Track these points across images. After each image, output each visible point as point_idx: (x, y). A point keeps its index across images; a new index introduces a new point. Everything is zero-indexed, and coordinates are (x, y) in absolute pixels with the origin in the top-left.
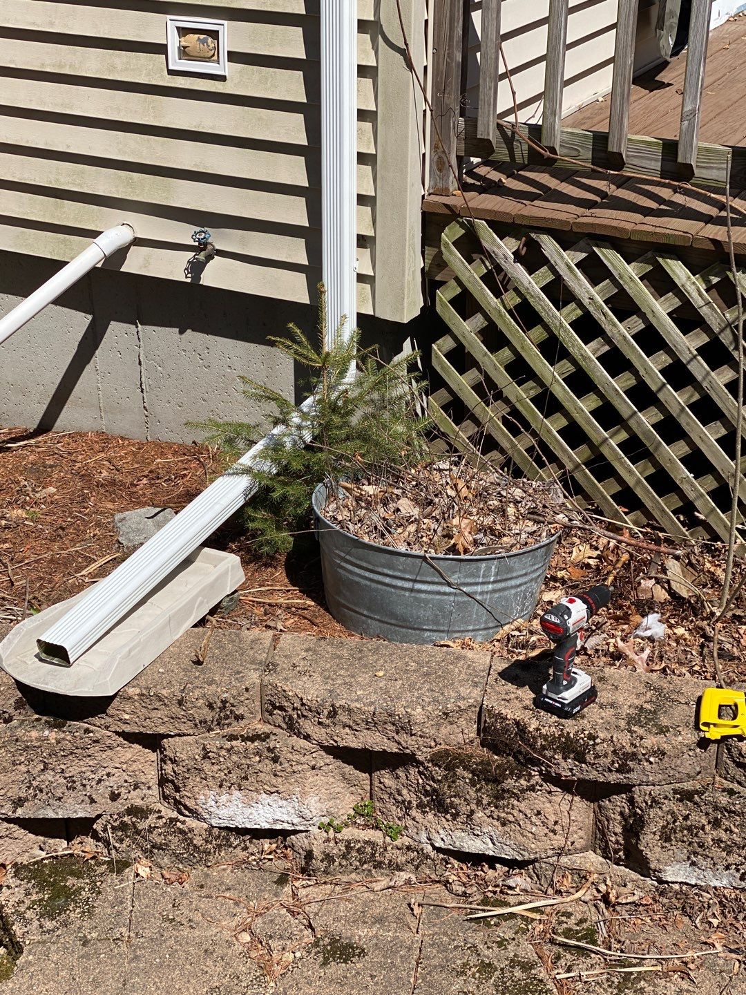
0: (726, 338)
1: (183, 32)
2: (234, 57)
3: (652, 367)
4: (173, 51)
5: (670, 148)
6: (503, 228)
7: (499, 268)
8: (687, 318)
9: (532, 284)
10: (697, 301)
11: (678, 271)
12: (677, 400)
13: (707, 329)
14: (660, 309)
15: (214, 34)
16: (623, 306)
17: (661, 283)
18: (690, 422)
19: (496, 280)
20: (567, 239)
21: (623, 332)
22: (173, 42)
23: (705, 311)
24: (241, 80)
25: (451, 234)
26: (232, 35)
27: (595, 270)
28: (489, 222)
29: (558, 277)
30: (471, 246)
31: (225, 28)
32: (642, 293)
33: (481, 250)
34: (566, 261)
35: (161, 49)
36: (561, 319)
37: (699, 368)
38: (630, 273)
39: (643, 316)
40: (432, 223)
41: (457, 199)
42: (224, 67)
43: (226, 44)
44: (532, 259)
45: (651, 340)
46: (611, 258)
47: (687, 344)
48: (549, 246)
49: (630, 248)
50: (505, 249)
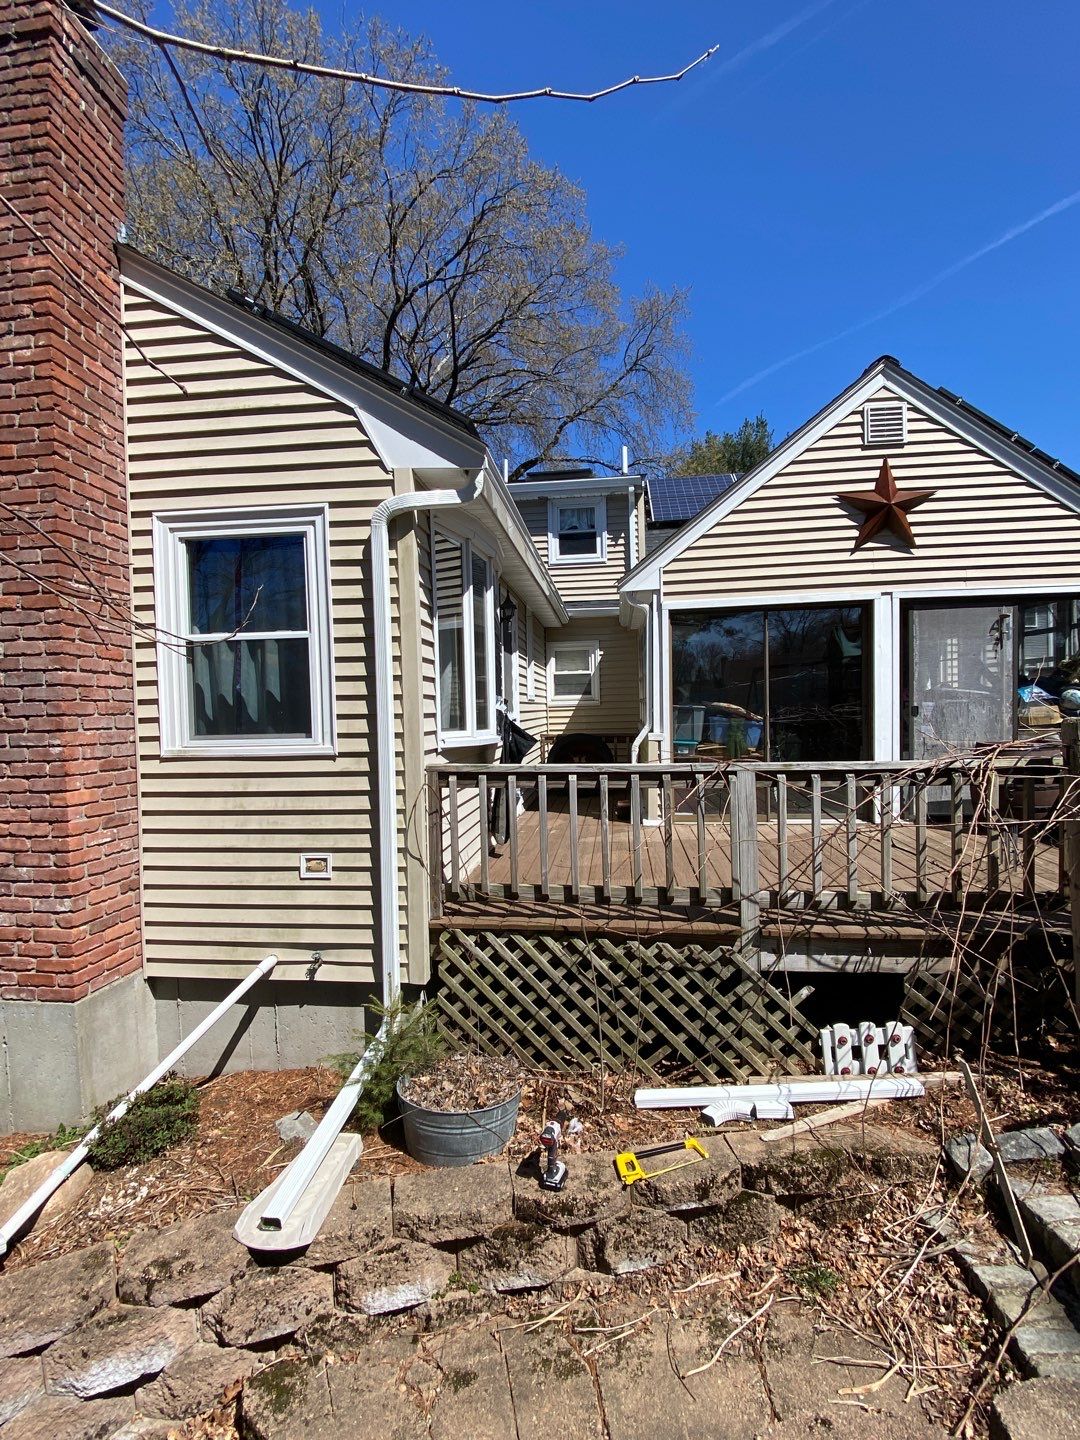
0: (574, 970)
1: (308, 860)
2: (335, 869)
3: (543, 987)
4: (303, 870)
5: (538, 889)
6: (468, 931)
7: (467, 950)
8: (556, 962)
9: (484, 956)
10: (559, 954)
11: (549, 941)
12: (556, 1002)
13: (565, 967)
14: (544, 960)
15: (325, 860)
16: (527, 960)
17: (542, 948)
18: (563, 1012)
19: (467, 956)
20: (498, 933)
21: (528, 972)
22: (303, 865)
23: (563, 958)
24: (337, 879)
25: (444, 937)
26: (333, 860)
27: (512, 946)
28: (463, 930)
29: (496, 951)
30: (453, 941)
31: (330, 856)
32: (534, 953)
33: (459, 943)
34: (499, 943)
35: (297, 869)
36: (499, 971)
37: (564, 985)
38: (528, 945)
39: (536, 964)
40: (435, 933)
41: (445, 920)
42: (331, 874)
43: (331, 864)
44: (483, 944)
45: (541, 975)
46: (519, 939)
47: (558, 974)
48: (490, 937)
49: (528, 934)
50: (470, 941)
